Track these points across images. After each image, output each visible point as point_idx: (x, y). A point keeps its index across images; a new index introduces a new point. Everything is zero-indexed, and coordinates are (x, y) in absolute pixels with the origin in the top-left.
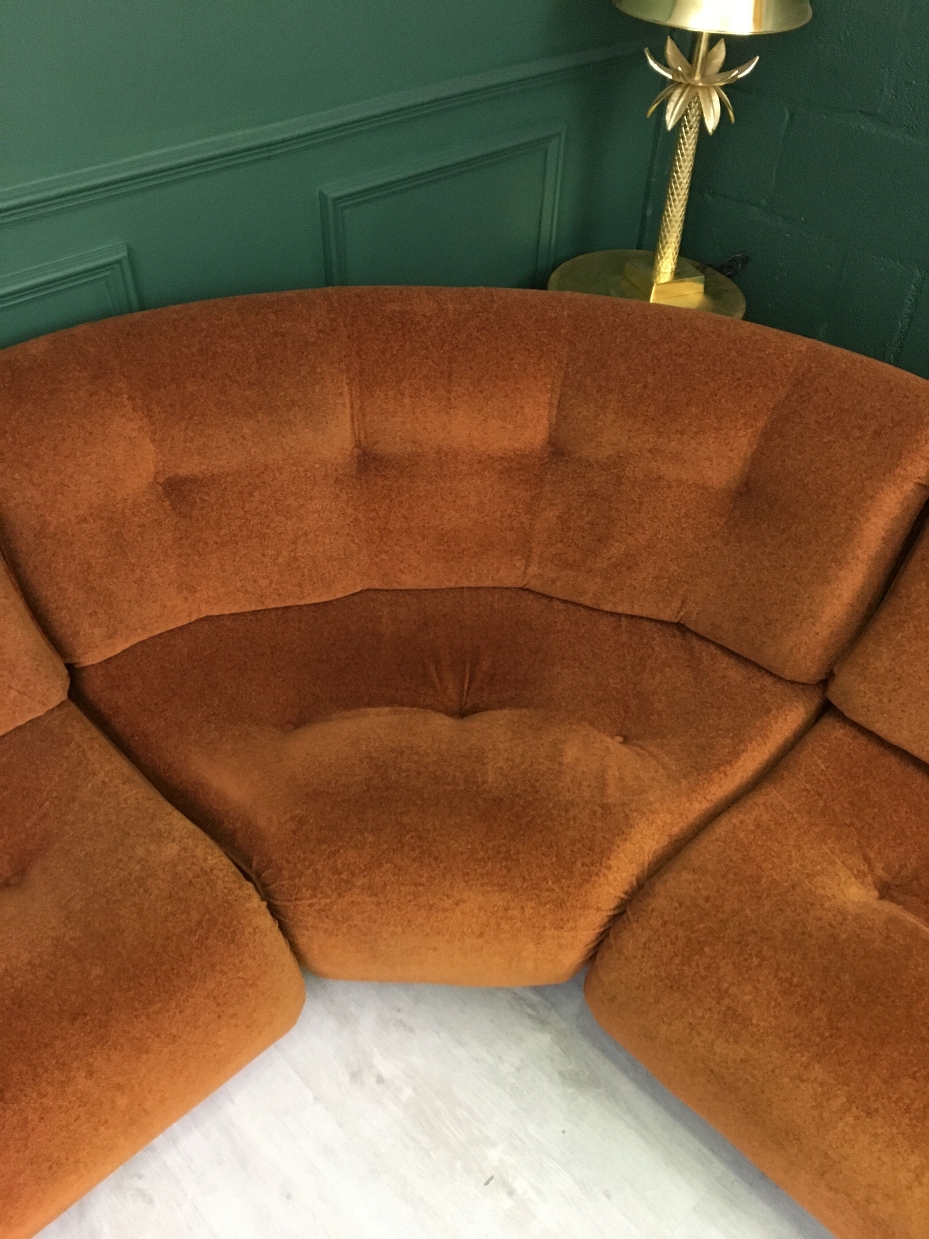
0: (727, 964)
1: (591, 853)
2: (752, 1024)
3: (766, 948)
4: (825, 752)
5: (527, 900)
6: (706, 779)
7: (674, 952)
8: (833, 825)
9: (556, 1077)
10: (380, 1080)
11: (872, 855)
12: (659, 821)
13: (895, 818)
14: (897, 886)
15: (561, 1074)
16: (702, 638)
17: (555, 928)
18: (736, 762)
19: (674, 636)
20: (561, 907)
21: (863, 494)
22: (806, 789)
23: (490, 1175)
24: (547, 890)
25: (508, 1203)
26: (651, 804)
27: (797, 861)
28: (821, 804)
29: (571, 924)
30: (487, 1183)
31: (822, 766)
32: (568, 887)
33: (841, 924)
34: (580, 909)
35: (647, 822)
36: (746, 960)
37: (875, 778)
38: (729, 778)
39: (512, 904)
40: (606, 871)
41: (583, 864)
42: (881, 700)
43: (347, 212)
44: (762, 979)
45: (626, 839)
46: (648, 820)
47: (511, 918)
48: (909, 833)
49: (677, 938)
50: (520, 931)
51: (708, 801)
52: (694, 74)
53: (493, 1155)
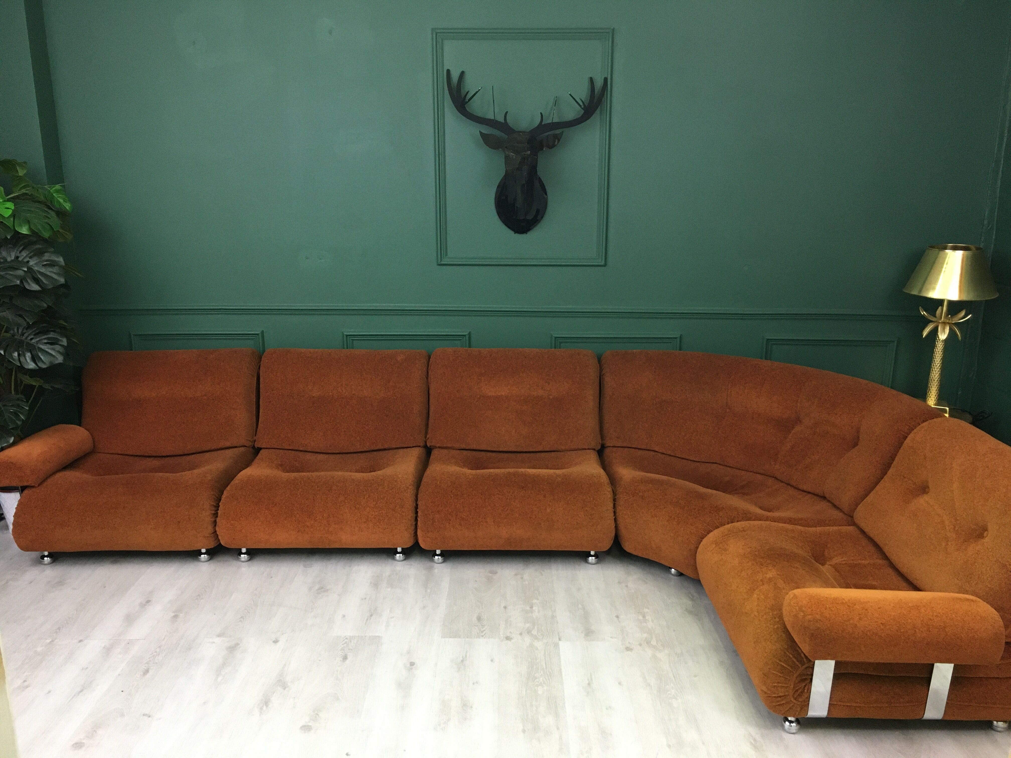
9: (685, 609)
10: (627, 586)
16: (828, 501)
25: (641, 618)
30: (639, 613)
41: (710, 509)
43: (774, 346)
45: (730, 511)
47: (679, 518)
49: (725, 533)
50: (680, 523)
52: (941, 318)
53: (646, 610)
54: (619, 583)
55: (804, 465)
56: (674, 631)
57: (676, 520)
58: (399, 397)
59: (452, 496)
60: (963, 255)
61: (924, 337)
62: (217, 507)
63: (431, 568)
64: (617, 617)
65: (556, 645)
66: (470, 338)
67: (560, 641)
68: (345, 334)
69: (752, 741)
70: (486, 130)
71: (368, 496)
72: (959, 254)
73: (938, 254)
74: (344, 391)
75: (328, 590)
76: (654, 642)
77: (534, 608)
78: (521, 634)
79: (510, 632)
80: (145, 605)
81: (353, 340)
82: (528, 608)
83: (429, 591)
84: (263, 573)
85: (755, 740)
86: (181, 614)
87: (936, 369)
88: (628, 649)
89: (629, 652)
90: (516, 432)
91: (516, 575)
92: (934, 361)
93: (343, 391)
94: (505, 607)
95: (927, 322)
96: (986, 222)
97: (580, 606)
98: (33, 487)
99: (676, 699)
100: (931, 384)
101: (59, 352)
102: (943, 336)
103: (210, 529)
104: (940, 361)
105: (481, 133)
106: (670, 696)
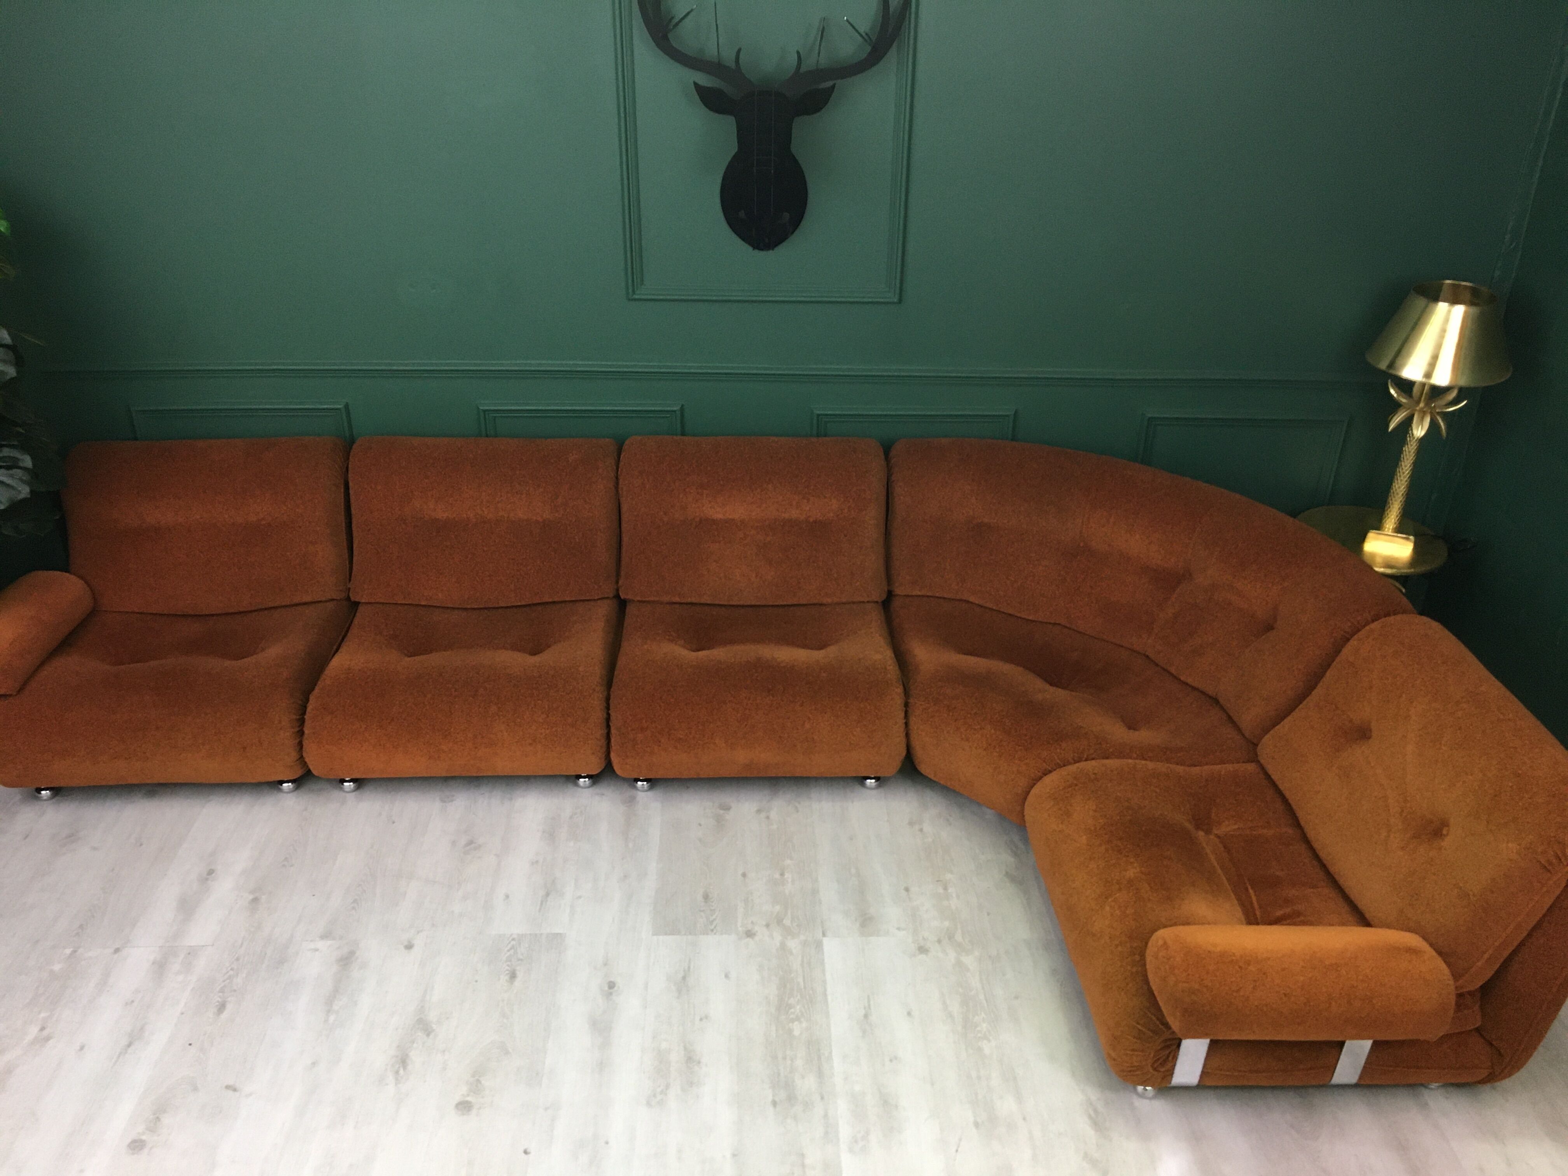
1: (1055, 735)
3: (1103, 797)
5: (1013, 740)
7: (1063, 785)
8: (1201, 793)
10: (921, 830)
12: (1104, 746)
13: (1242, 809)
14: (1216, 833)
15: (1007, 873)
16: (1222, 707)
17: (1019, 760)
18: (1177, 753)
19: (1210, 703)
20: (1026, 752)
23: (941, 880)
24: (1024, 741)
25: (941, 890)
30: (938, 881)
32: (1035, 744)
36: (1090, 797)
37: (1250, 793)
39: (1005, 741)
44: (1091, 805)
47: (1002, 746)
52: (1418, 402)
53: (949, 876)
54: (911, 824)
55: (1192, 646)
56: (988, 914)
57: (998, 750)
58: (574, 521)
59: (662, 704)
60: (1465, 312)
61: (1390, 429)
62: (302, 721)
63: (632, 800)
64: (907, 890)
65: (819, 945)
66: (682, 415)
67: (824, 938)
68: (481, 408)
69: (1092, 1113)
70: (704, 80)
71: (532, 706)
72: (1459, 310)
73: (1426, 307)
74: (486, 513)
75: (480, 846)
76: (958, 937)
77: (787, 875)
78: (767, 926)
79: (752, 922)
80: (207, 879)
81: (495, 417)
82: (777, 876)
83: (631, 845)
84: (380, 814)
85: (1096, 1111)
86: (263, 897)
87: (1402, 478)
88: (922, 950)
89: (923, 957)
90: (756, 576)
91: (759, 811)
92: (1401, 465)
93: (483, 511)
94: (744, 875)
95: (1396, 406)
96: (1508, 237)
97: (853, 871)
98: (11, 695)
99: (989, 1041)
100: (1392, 500)
101: (21, 480)
102: (1419, 431)
103: (294, 755)
104: (1410, 466)
105: (695, 84)
106: (979, 1035)
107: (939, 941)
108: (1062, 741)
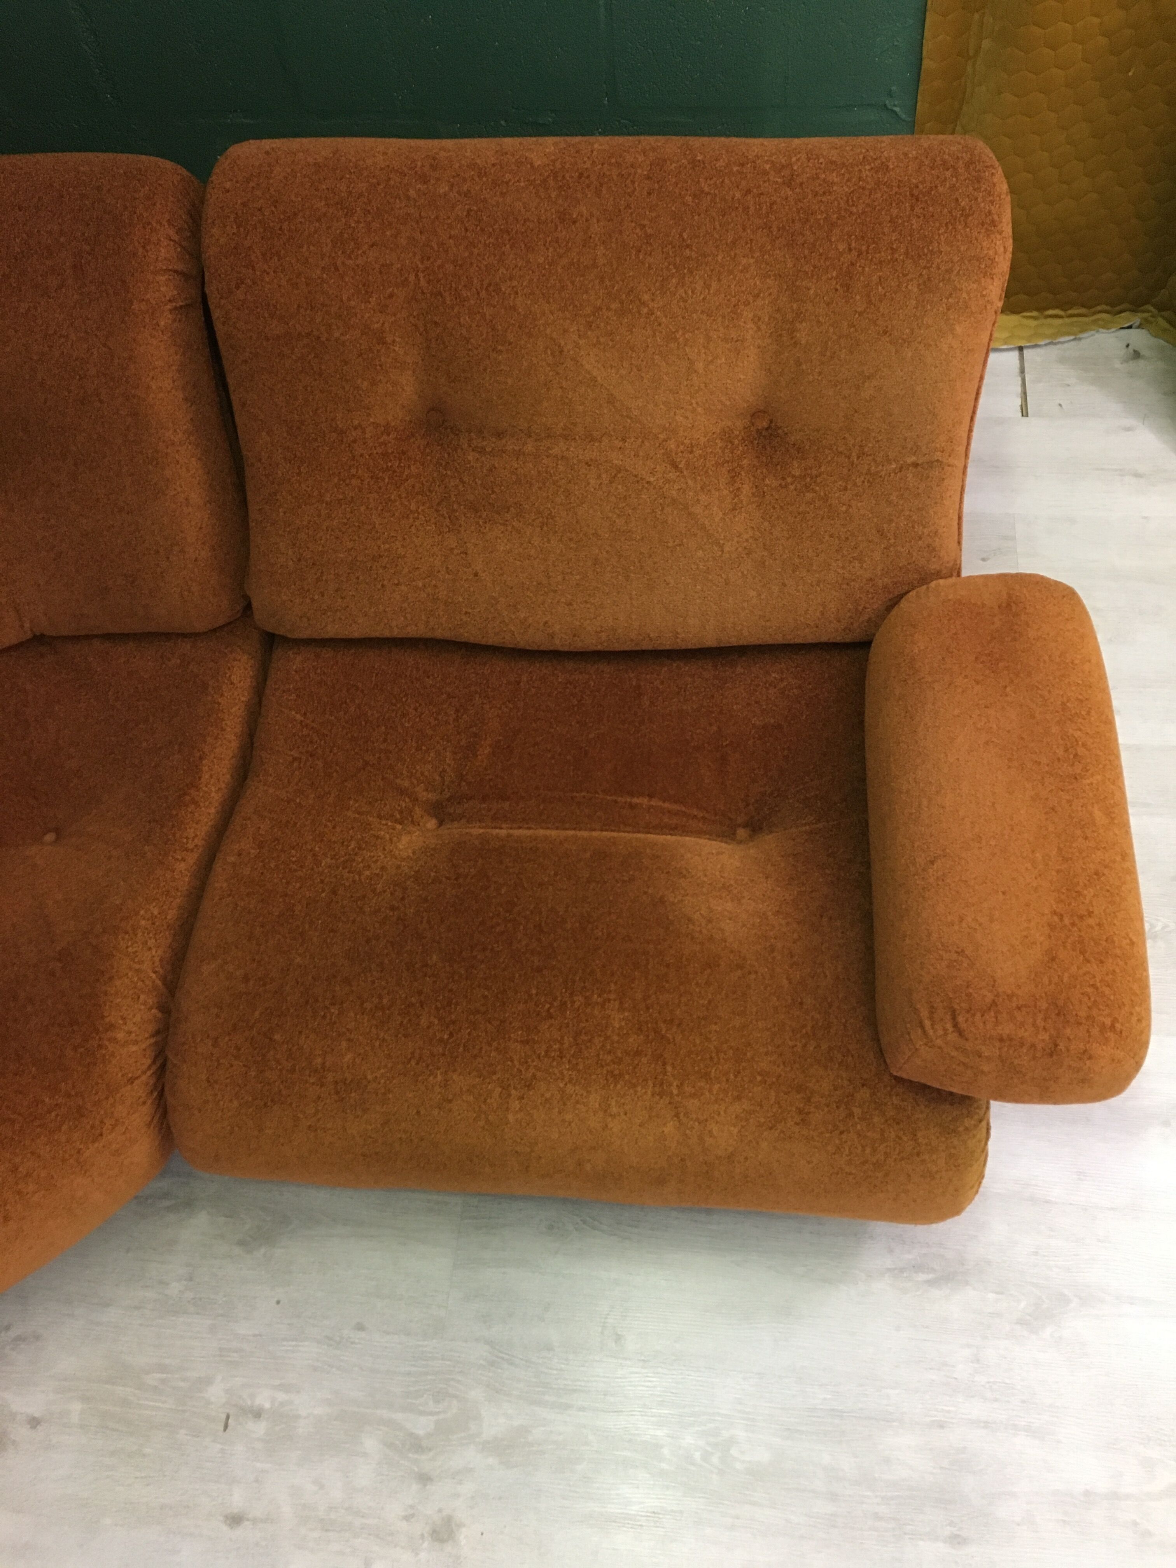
0: (307, 1037)
1: (76, 1028)
2: (369, 1082)
3: (337, 988)
4: (293, 697)
5: (33, 1140)
6: (173, 826)
7: (244, 1066)
8: (346, 781)
9: (237, 1250)
10: (35, 1423)
11: (406, 784)
12: (143, 923)
13: (407, 725)
14: (448, 800)
15: (241, 1243)
16: (75, 639)
17: (93, 1142)
18: (200, 778)
19: (42, 656)
20: (82, 1116)
21: (116, 361)
22: (295, 759)
23: (224, 1416)
24: (49, 1112)
25: (259, 1428)
26: (121, 909)
27: (325, 855)
28: (320, 764)
29: (108, 1122)
30: (226, 1427)
31: (298, 717)
32: (74, 1087)
33: (403, 899)
34: (107, 1098)
35: (127, 936)
36: (324, 1017)
37: (362, 691)
38: (202, 804)
39: (17, 1160)
40: (110, 1034)
41: (75, 1048)
42: (313, 600)
44: (352, 1025)
45: (111, 978)
46: (127, 933)
47: (28, 1175)
48: (430, 732)
49: (238, 1049)
50: (52, 1177)
51: (192, 850)
53: (216, 1393)
56: (360, 1327)
69: (922, 1277)
76: (422, 1426)
85: (918, 1268)
88: (443, 1532)
89: (463, 1536)
106: (715, 1460)
107: (425, 1479)
108: (103, 1017)
